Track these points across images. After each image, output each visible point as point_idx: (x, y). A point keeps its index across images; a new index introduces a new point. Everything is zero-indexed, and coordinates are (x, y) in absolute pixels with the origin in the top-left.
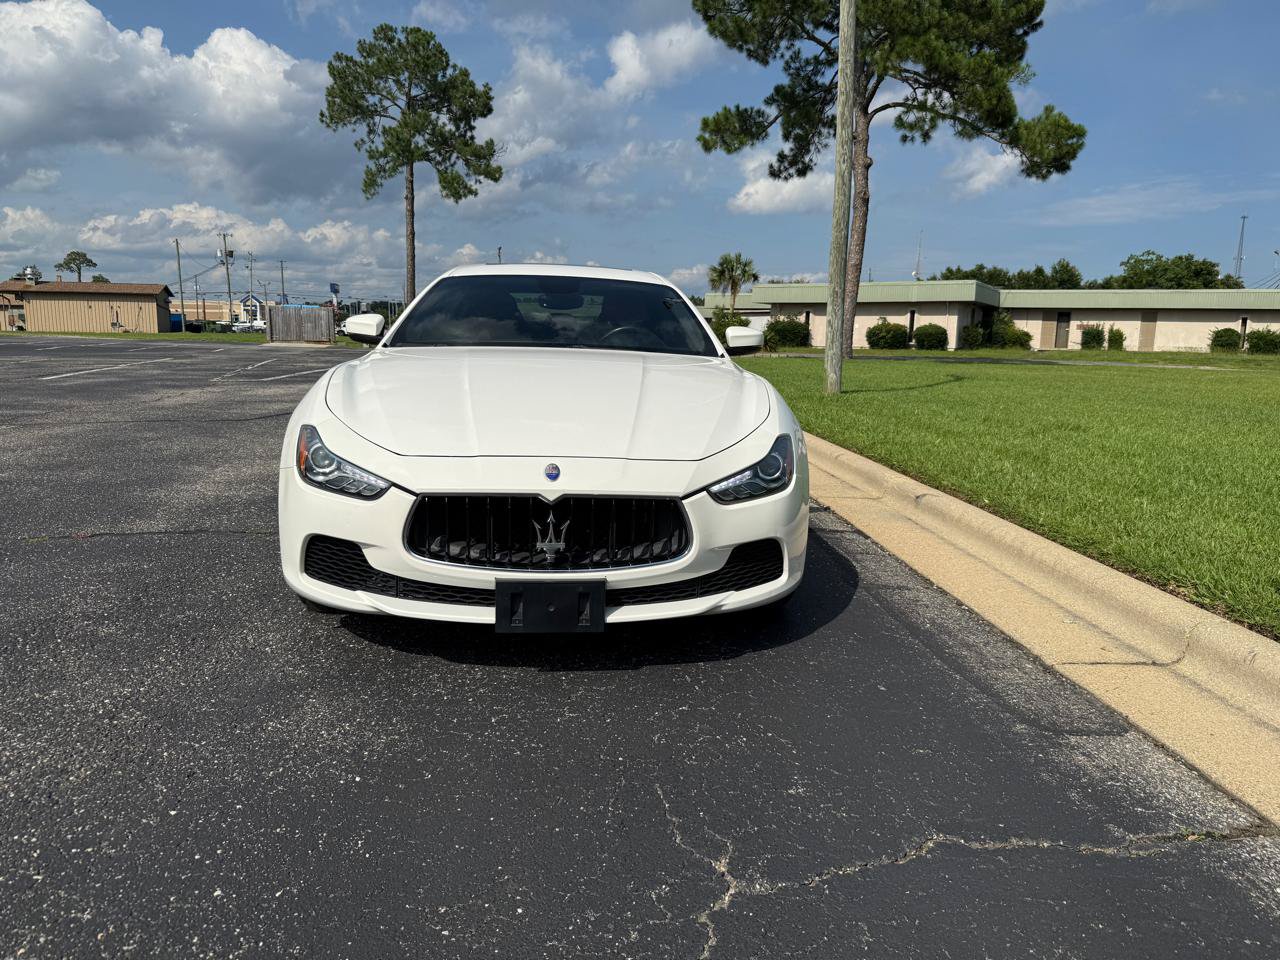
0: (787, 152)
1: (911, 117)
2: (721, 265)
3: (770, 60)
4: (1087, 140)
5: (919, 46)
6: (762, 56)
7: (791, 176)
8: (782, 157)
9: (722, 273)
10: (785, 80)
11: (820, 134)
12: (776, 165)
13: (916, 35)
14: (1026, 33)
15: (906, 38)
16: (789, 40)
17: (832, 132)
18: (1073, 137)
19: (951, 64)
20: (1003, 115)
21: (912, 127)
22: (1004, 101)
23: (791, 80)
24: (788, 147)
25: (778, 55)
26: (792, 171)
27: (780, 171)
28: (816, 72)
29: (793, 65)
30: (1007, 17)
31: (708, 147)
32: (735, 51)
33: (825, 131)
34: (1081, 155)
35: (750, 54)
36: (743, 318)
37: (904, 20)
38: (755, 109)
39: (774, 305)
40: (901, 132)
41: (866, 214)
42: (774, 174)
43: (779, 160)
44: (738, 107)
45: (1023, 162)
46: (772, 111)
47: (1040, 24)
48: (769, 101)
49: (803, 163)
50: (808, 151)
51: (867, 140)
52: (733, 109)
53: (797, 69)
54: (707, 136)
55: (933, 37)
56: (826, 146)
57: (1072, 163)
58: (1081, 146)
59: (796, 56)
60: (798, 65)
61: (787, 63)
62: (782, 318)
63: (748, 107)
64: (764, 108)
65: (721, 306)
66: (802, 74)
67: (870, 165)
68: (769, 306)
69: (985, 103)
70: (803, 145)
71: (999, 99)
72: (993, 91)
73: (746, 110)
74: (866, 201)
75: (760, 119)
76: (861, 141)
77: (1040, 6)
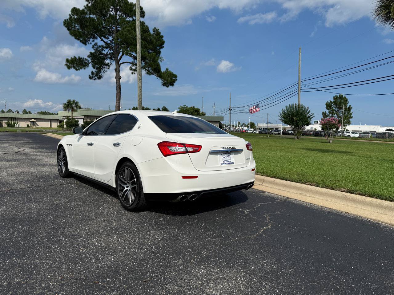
0: (94, 72)
1: (134, 68)
2: (68, 103)
3: (87, 44)
4: (178, 78)
6: (84, 42)
7: (96, 79)
8: (92, 73)
9: (68, 105)
10: (93, 51)
11: (104, 67)
12: (91, 75)
14: (160, 49)
15: (132, 46)
16: (93, 39)
17: (108, 67)
18: (174, 77)
19: (144, 55)
20: (158, 70)
21: (134, 70)
22: (158, 67)
23: (95, 51)
24: (94, 70)
25: (90, 43)
26: (96, 77)
27: (92, 77)
28: (102, 50)
29: (95, 47)
30: (156, 44)
31: (69, 68)
32: (76, 40)
33: (106, 67)
34: (176, 82)
35: (81, 41)
36: (76, 120)
38: (85, 58)
39: (85, 116)
40: (132, 71)
41: (120, 92)
42: (91, 78)
43: (92, 74)
44: (79, 57)
45: (162, 82)
46: (89, 60)
47: (163, 47)
48: (89, 56)
49: (100, 75)
50: (101, 72)
51: (120, 71)
52: (77, 57)
53: (96, 48)
54: (68, 64)
56: (106, 71)
57: (174, 84)
58: (176, 80)
59: (96, 44)
60: (97, 47)
61: (93, 46)
62: (88, 120)
63: (82, 57)
64: (87, 58)
65: (68, 116)
66: (98, 50)
67: (121, 78)
68: (84, 116)
69: (153, 66)
70: (99, 70)
72: (155, 64)
73: (82, 58)
74: (120, 88)
75: (86, 61)
76: (118, 71)
77: (163, 43)
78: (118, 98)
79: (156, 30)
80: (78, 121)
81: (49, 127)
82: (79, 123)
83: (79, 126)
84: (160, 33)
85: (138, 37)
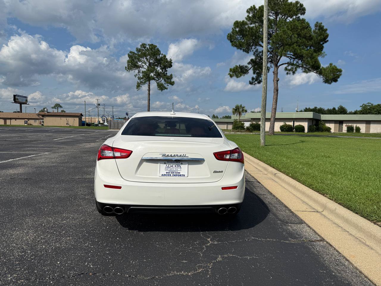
1: (289, 68)
2: (236, 107)
3: (250, 52)
4: (342, 73)
5: (291, 48)
6: (247, 51)
7: (256, 84)
8: (253, 79)
9: (236, 110)
10: (253, 57)
12: (251, 81)
13: (290, 45)
14: (323, 43)
15: (287, 46)
16: (255, 46)
17: (267, 71)
18: (338, 72)
19: (300, 53)
20: (317, 66)
21: (289, 70)
22: (317, 63)
23: (255, 57)
24: (255, 76)
25: (252, 50)
26: (256, 82)
27: (253, 83)
28: (262, 55)
29: (256, 53)
30: (317, 39)
31: (231, 76)
32: (239, 50)
34: (341, 77)
35: (244, 51)
36: (242, 122)
37: (287, 42)
38: (245, 65)
39: (252, 119)
40: (287, 72)
41: (277, 94)
42: (251, 83)
44: (240, 65)
45: (323, 79)
46: (250, 66)
47: (328, 41)
48: (249, 63)
49: (259, 80)
50: (261, 77)
51: (278, 73)
52: (238, 66)
53: (257, 54)
54: (231, 73)
55: (295, 46)
57: (338, 79)
58: (341, 75)
59: (257, 51)
60: (257, 53)
61: (254, 53)
62: (254, 123)
64: (247, 65)
65: (236, 119)
66: (259, 55)
67: (278, 80)
68: (250, 119)
69: (311, 63)
70: (259, 75)
71: (315, 62)
72: (313, 60)
73: (242, 66)
74: (277, 90)
75: (246, 68)
76: (276, 73)
77: (327, 36)
78: (274, 100)
79: (318, 24)
80: (244, 124)
81: (226, 129)
82: (245, 125)
83: (244, 128)
84: (323, 26)
85: (265, 36)
